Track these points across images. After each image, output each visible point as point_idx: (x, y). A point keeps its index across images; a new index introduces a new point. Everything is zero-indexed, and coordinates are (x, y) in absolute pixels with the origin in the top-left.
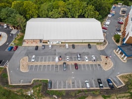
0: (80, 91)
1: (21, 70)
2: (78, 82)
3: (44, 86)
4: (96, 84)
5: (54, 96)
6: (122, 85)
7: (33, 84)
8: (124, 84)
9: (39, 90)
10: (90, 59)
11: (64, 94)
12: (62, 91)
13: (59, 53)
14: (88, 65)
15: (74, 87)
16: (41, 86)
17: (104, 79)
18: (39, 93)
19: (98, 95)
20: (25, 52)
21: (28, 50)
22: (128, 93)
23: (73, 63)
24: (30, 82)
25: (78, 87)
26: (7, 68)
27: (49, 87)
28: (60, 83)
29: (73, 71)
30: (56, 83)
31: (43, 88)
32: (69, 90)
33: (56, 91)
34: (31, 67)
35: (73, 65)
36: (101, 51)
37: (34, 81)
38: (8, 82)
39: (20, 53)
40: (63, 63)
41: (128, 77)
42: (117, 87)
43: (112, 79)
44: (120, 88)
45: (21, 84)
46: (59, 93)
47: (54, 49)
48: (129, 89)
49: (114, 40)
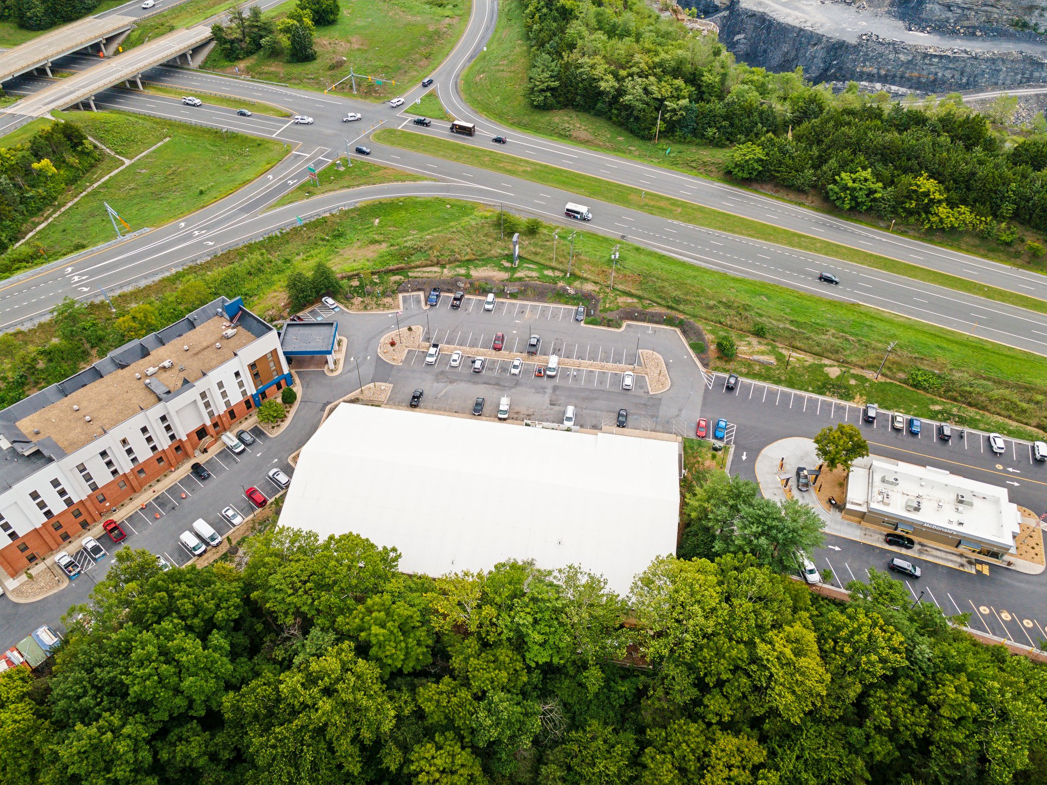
0: (513, 296)
1: (659, 356)
2: (510, 312)
3: (594, 311)
4: (468, 304)
5: (572, 292)
6: (406, 294)
7: (622, 319)
8: (400, 296)
9: (604, 302)
11: (550, 295)
12: (553, 302)
14: (462, 344)
15: (523, 306)
17: (444, 306)
18: (605, 299)
19: (478, 281)
20: (666, 411)
21: (654, 416)
22: (411, 278)
23: (503, 355)
24: (628, 326)
25: (513, 304)
26: (702, 369)
27: (581, 311)
28: (553, 319)
29: (514, 334)
30: (565, 318)
31: (596, 307)
33: (566, 303)
35: (506, 349)
36: (385, 381)
37: (619, 326)
38: (684, 332)
39: (680, 410)
40: (536, 358)
41: (375, 306)
42: (421, 294)
43: (420, 308)
44: (415, 291)
45: (651, 325)
46: (560, 296)
47: (556, 408)
48: (399, 284)
49: (290, 416)
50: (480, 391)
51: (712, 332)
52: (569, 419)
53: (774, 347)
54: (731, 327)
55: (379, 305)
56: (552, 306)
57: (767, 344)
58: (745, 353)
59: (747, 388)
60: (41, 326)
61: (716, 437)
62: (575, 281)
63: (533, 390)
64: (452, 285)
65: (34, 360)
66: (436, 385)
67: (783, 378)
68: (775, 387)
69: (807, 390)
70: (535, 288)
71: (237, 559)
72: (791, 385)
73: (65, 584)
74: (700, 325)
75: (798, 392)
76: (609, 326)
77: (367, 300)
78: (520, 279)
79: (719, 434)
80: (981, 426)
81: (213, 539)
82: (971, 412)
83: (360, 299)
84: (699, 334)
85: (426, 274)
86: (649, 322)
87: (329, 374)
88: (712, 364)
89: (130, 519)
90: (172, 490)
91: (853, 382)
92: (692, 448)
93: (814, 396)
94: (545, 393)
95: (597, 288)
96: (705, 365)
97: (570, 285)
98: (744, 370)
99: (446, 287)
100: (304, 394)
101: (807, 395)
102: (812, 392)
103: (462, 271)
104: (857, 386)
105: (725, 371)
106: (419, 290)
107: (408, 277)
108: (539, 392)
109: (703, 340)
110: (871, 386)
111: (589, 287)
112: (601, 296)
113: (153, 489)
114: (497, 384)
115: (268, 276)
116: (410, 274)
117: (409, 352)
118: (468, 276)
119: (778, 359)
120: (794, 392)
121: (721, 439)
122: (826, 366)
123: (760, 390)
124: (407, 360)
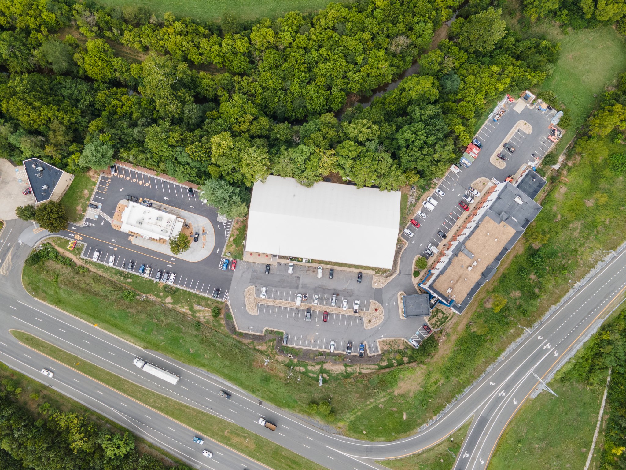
0: (321, 354)
1: (248, 311)
2: (322, 341)
3: (278, 341)
4: (344, 347)
5: (290, 355)
6: (377, 353)
7: (265, 336)
8: (380, 352)
9: (273, 346)
10: (350, 305)
11: (301, 354)
12: (300, 349)
13: (304, 286)
14: (344, 316)
15: (315, 346)
16: (275, 342)
17: (356, 343)
18: (273, 349)
19: (340, 362)
20: (248, 275)
21: (254, 272)
22: (376, 365)
23: (323, 308)
24: (261, 332)
25: (320, 347)
26: (229, 303)
27: (285, 343)
28: (299, 338)
29: (319, 323)
30: (294, 338)
31: (277, 343)
32: (309, 350)
33: (293, 348)
34: (261, 307)
35: (322, 313)
36: (377, 290)
37: (266, 331)
38: (234, 328)
39: (242, 276)
40: (307, 307)
41: (391, 343)
42: (369, 355)
43: (368, 343)
44: (372, 356)
45: (250, 332)
46: (295, 352)
47: (297, 275)
48: (382, 360)
49: (414, 266)
50: (332, 284)
51: (221, 325)
52: (291, 266)
53: (193, 315)
54: (211, 328)
55: (390, 344)
56: (300, 347)
57: (196, 317)
58: (208, 311)
59: (210, 292)
60: (547, 310)
61: (229, 261)
62: (288, 363)
63: (308, 286)
64: (354, 360)
65: (541, 292)
66: (352, 288)
67: (192, 297)
68: (197, 293)
69: (183, 290)
70: (309, 359)
71: (414, 197)
72: (190, 293)
73: (472, 185)
74: (226, 330)
75: (187, 289)
76: (271, 331)
77: (396, 348)
78: (318, 364)
79: (227, 262)
80: (114, 271)
81: (425, 203)
82: (115, 278)
83: (400, 348)
84: (227, 324)
85: (368, 367)
86: (251, 335)
87: (403, 293)
88: (224, 306)
89: (461, 213)
90: (451, 227)
91: (162, 294)
92: (239, 254)
93: (180, 287)
94: (302, 284)
95: (277, 357)
96: (227, 305)
97: (291, 360)
98: (209, 302)
99: (357, 358)
100: (411, 279)
101: (184, 288)
102: (180, 290)
103: (349, 370)
104: (160, 292)
105: (218, 302)
106: (370, 357)
107: (378, 365)
108: (305, 284)
109: (226, 321)
110: (154, 292)
111: (281, 358)
112: (274, 351)
113: (458, 226)
114: (324, 289)
115: (453, 365)
116: (377, 367)
117: (368, 310)
118: (346, 366)
119: (193, 307)
120: (189, 290)
121: (226, 260)
122: (171, 304)
123: (204, 291)
124: (368, 304)
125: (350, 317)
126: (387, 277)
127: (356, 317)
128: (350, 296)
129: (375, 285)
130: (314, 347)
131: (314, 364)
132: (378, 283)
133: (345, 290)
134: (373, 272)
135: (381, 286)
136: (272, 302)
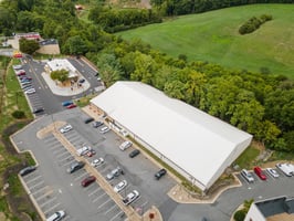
3: (21, 165)
14: (107, 197)
30: (36, 176)
50: (127, 162)
66: (144, 179)
125: (113, 203)
126: (194, 196)
127: (119, 209)
128: (134, 184)
129: (172, 194)
130: (38, 202)
131: (10, 215)
132: (178, 195)
133: (135, 176)
134: (180, 181)
135: (179, 199)
136: (62, 139)
